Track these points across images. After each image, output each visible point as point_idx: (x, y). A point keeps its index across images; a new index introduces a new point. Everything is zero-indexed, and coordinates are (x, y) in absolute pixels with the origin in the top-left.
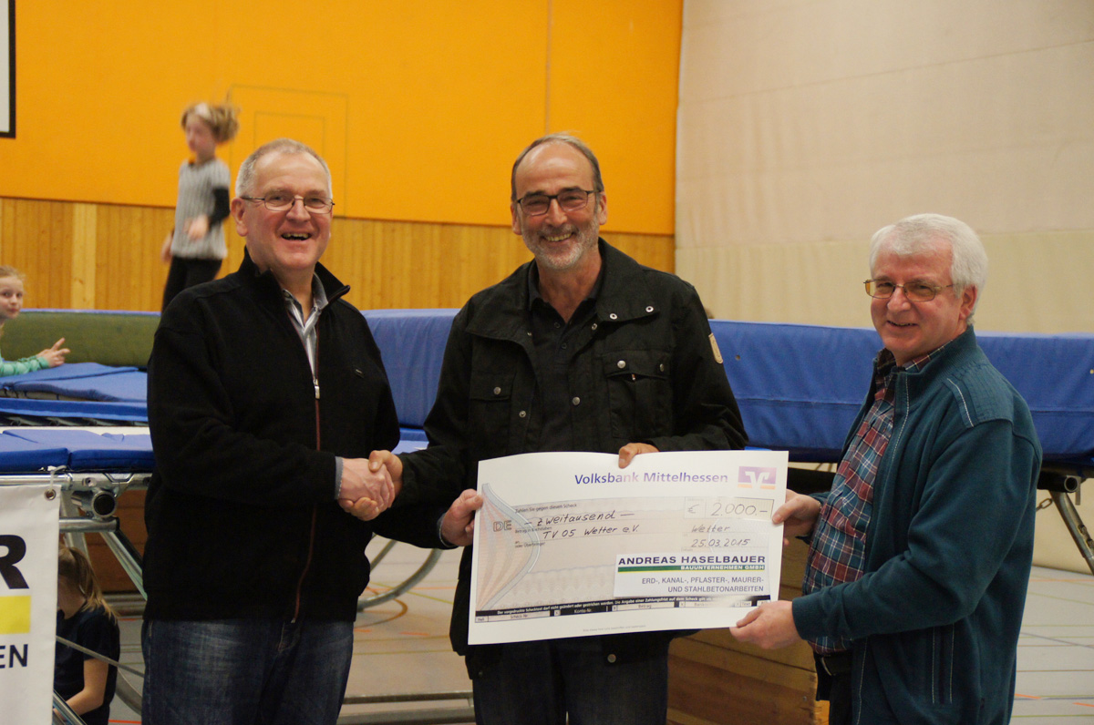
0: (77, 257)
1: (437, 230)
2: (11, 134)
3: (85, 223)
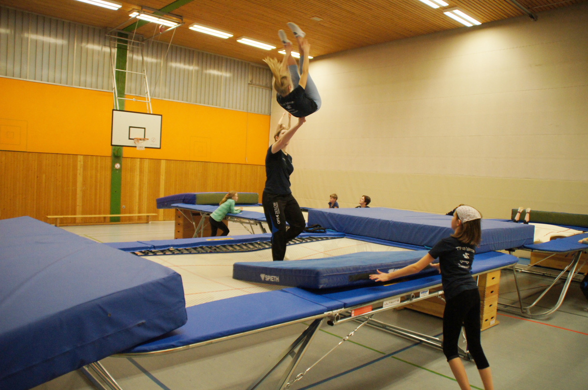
0: (162, 170)
1: (226, 164)
2: (160, 148)
3: (163, 163)
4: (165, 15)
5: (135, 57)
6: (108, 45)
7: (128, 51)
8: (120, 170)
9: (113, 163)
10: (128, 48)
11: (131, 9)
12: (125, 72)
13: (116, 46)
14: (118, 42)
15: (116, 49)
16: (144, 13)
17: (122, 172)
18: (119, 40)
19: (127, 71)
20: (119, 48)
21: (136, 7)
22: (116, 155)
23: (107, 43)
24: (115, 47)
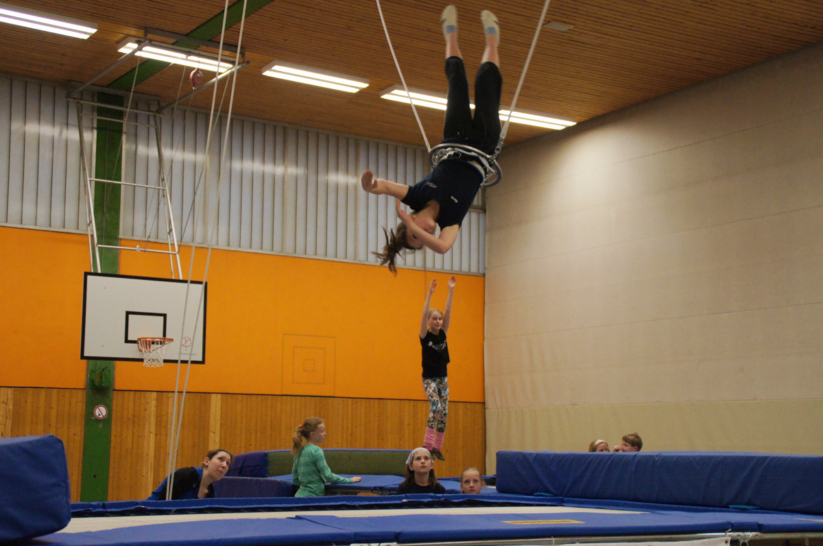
0: (212, 420)
1: (376, 402)
2: (203, 362)
3: (216, 402)
4: (203, 47)
5: (142, 150)
6: (76, 122)
7: (124, 138)
8: (107, 421)
9: (91, 406)
10: (124, 129)
11: (122, 35)
12: (120, 185)
13: (95, 126)
14: (98, 116)
15: (95, 132)
16: (152, 43)
17: (113, 427)
18: (101, 111)
19: (122, 182)
20: (102, 129)
21: (133, 32)
22: (97, 384)
23: (73, 118)
24: (93, 128)
